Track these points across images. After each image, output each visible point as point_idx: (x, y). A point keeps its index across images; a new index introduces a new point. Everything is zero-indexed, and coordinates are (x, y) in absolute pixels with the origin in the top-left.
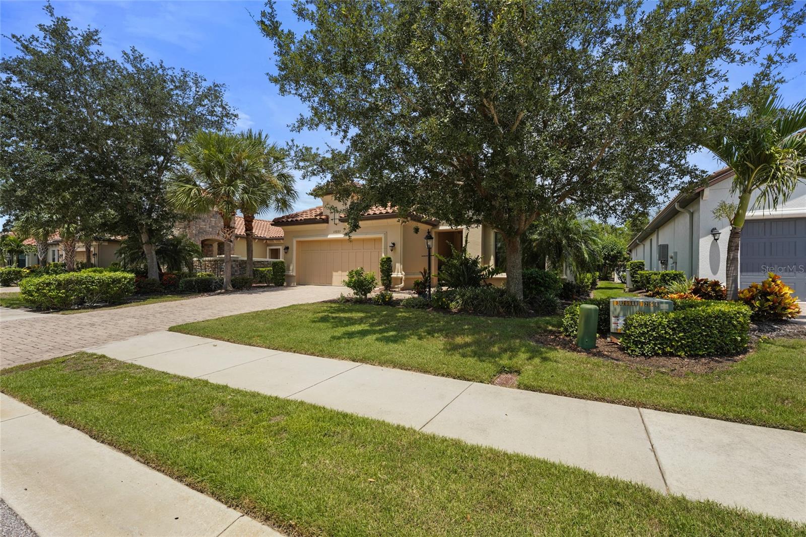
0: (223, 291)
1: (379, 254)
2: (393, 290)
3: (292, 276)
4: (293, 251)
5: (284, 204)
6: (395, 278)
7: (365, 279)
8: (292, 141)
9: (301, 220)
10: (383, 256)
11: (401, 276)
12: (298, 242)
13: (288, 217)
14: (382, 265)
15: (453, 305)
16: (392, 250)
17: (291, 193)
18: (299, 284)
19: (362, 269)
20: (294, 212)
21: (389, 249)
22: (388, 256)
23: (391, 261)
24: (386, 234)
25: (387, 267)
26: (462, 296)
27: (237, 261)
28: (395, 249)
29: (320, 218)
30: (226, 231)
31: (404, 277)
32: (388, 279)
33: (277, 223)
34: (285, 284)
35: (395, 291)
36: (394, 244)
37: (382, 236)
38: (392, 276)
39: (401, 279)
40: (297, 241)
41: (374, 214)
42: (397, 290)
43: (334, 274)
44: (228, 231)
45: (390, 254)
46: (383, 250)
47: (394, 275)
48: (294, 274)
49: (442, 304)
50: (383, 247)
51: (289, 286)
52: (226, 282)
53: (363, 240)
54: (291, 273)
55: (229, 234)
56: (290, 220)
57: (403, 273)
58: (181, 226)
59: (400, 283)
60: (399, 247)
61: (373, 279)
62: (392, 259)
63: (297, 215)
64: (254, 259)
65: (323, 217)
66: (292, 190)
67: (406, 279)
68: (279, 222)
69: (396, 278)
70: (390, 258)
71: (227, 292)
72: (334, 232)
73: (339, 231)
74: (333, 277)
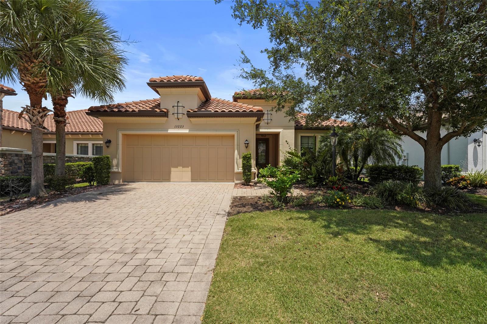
3: (117, 173)
10: (237, 152)
11: (255, 171)
12: (124, 135)
16: (247, 147)
18: (125, 181)
21: (243, 146)
27: (21, 155)
33: (93, 112)
39: (255, 174)
40: (122, 135)
43: (173, 169)
45: (243, 151)
46: (236, 147)
48: (120, 171)
50: (236, 144)
51: (114, 184)
52: (37, 185)
54: (114, 169)
57: (256, 168)
59: (254, 177)
60: (252, 145)
65: (161, 110)
71: (40, 201)
72: (176, 126)
73: (182, 127)
74: (172, 173)
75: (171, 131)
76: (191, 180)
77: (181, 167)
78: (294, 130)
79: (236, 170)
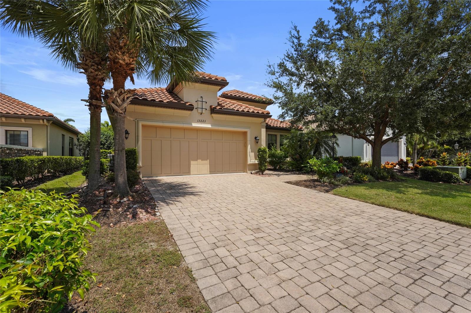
16: (257, 143)
37: (248, 130)
40: (142, 125)
43: (192, 162)
46: (249, 142)
50: (249, 139)
60: (260, 141)
72: (199, 121)
73: (204, 121)
74: (192, 166)
75: (195, 125)
76: (210, 172)
77: (200, 160)
78: (265, 129)
79: (249, 162)
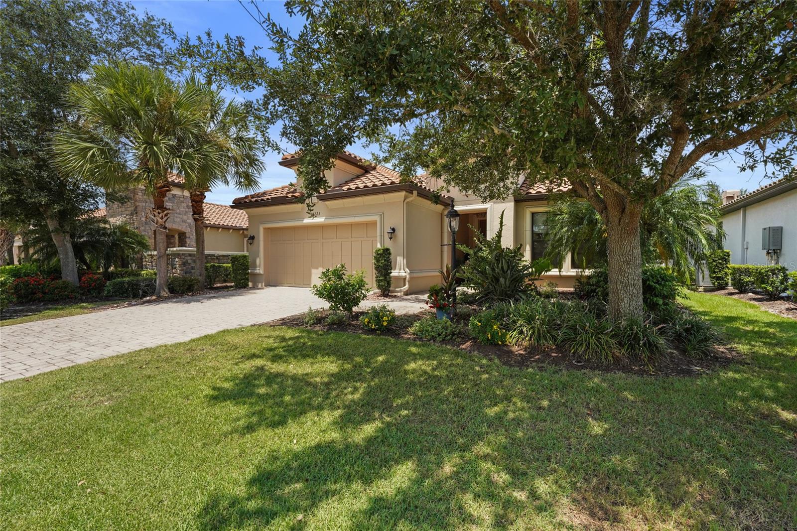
0: (154, 297)
1: (373, 243)
2: (393, 294)
3: (259, 274)
4: (259, 241)
5: (248, 180)
6: (396, 277)
7: (348, 284)
8: (209, 34)
9: (268, 199)
10: (379, 246)
11: (404, 274)
13: (252, 196)
14: (376, 259)
15: (512, 338)
16: (391, 238)
17: (256, 165)
18: (269, 285)
19: (343, 266)
20: (261, 191)
21: (387, 236)
22: (386, 246)
23: (390, 254)
24: (382, 216)
25: (384, 262)
26: (530, 320)
28: (395, 236)
29: (292, 196)
30: (156, 214)
31: (408, 277)
32: (385, 279)
33: (238, 204)
34: (250, 284)
35: (395, 296)
36: (393, 230)
37: (376, 218)
38: (391, 275)
39: (405, 279)
40: (265, 229)
41: (365, 187)
42: (399, 294)
43: (314, 271)
44: (159, 213)
45: (388, 244)
46: (378, 238)
47: (394, 273)
48: (262, 272)
49: (492, 336)
50: (378, 234)
51: (255, 287)
52: (160, 284)
53: (351, 225)
54: (257, 271)
55: (162, 218)
56: (253, 200)
57: (407, 270)
58: (127, 212)
59: (403, 285)
60: (401, 234)
61: (361, 284)
62: (392, 251)
63: (264, 194)
64: (206, 252)
65: (296, 194)
66: (257, 160)
67: (411, 278)
68: (240, 203)
69: (398, 278)
70: (388, 250)
71: (160, 300)
73: (319, 214)
74: (313, 275)
75: (306, 221)
77: (321, 268)
